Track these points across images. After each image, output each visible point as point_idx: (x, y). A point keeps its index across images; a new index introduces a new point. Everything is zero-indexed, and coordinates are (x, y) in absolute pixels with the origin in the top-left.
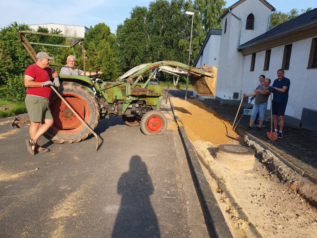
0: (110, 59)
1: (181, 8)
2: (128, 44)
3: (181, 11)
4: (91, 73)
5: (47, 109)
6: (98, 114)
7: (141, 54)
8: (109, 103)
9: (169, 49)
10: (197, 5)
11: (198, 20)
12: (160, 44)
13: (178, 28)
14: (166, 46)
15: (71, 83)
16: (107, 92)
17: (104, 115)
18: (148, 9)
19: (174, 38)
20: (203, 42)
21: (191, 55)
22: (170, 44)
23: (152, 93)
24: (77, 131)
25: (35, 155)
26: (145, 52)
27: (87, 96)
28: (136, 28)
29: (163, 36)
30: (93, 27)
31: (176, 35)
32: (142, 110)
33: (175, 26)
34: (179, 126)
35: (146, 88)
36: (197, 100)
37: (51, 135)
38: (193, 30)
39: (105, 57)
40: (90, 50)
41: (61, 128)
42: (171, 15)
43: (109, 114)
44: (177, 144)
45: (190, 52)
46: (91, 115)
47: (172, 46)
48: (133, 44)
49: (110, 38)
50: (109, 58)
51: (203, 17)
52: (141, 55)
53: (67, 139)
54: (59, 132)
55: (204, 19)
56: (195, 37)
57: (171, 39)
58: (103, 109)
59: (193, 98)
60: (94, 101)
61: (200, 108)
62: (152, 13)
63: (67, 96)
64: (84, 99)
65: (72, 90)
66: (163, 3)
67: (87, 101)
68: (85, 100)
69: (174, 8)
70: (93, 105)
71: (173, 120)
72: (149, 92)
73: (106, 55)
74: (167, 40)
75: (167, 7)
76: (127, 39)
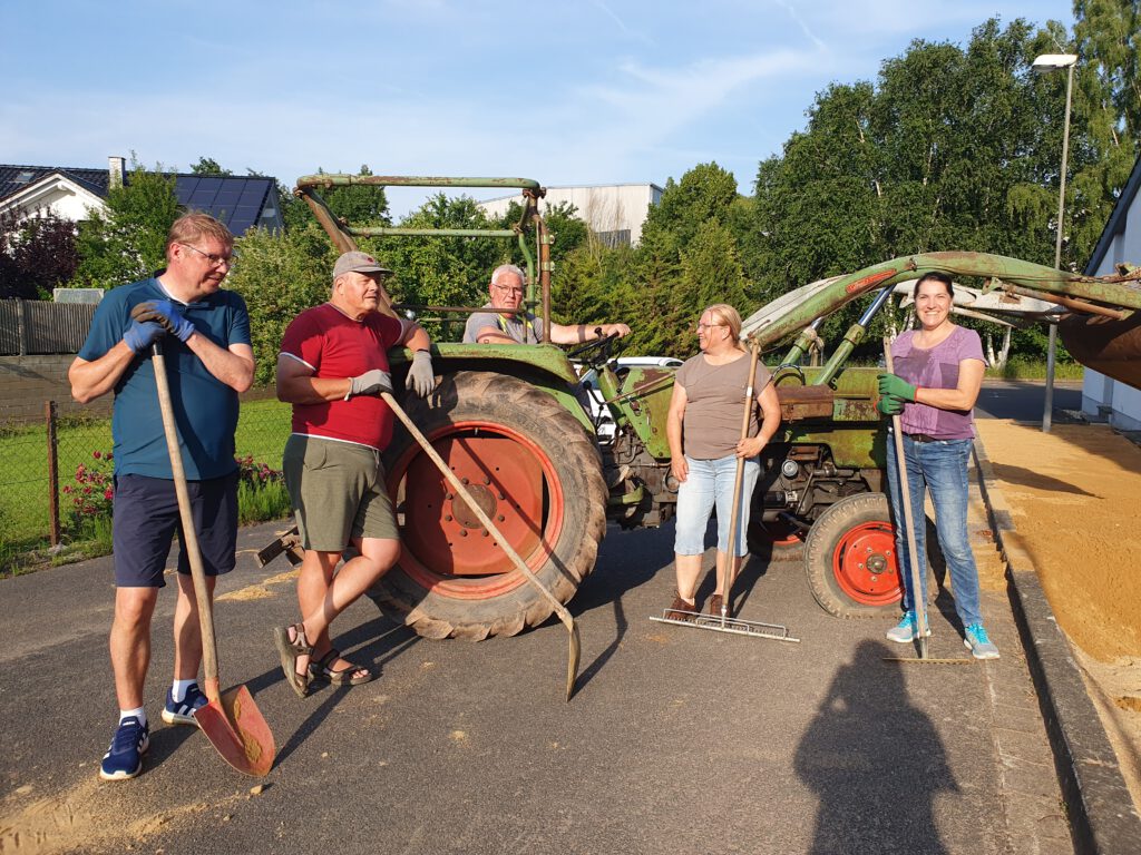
0: (730, 285)
1: (1015, 63)
2: (798, 224)
3: (1016, 74)
4: (584, 329)
5: (369, 494)
6: (598, 509)
7: (850, 257)
8: (657, 460)
9: (965, 228)
10: (1088, 40)
11: (1092, 100)
12: (925, 213)
13: (1001, 145)
14: (953, 215)
15: (485, 377)
16: (648, 411)
17: (633, 509)
18: (878, 90)
19: (984, 184)
20: (1123, 186)
21: (1064, 244)
22: (969, 209)
23: (863, 410)
24: (510, 588)
25: (307, 695)
26: (865, 247)
27: (550, 431)
28: (828, 162)
29: (937, 180)
30: (678, 182)
31: (992, 171)
32: (817, 490)
33: (990, 135)
34: (1016, 569)
35: (831, 385)
36: (1107, 429)
37: (399, 603)
38: (1069, 143)
39: (711, 281)
40: (654, 259)
41: (446, 572)
42: (970, 96)
43: (658, 505)
44: (1000, 689)
45: (1059, 232)
46: (568, 519)
47: (977, 215)
48: (818, 221)
49: (734, 211)
50: (726, 281)
51: (1118, 84)
52: (850, 260)
53: (465, 620)
54: (434, 588)
55: (1123, 93)
56: (1080, 170)
57: (972, 186)
58: (629, 484)
59: (1083, 421)
60: (580, 452)
61: (1126, 467)
62: (892, 101)
63: (471, 434)
64: (538, 442)
65: (489, 409)
66: (934, 56)
67: (550, 456)
68: (543, 447)
69: (984, 65)
70: (577, 470)
71: (985, 533)
72: (844, 402)
73: (712, 273)
74: (955, 195)
75: (955, 70)
76: (795, 207)
